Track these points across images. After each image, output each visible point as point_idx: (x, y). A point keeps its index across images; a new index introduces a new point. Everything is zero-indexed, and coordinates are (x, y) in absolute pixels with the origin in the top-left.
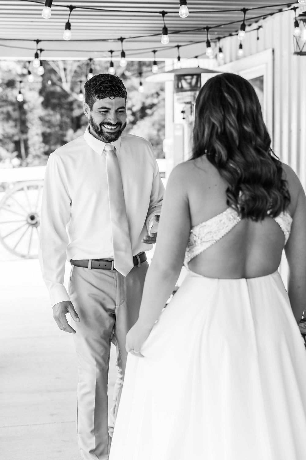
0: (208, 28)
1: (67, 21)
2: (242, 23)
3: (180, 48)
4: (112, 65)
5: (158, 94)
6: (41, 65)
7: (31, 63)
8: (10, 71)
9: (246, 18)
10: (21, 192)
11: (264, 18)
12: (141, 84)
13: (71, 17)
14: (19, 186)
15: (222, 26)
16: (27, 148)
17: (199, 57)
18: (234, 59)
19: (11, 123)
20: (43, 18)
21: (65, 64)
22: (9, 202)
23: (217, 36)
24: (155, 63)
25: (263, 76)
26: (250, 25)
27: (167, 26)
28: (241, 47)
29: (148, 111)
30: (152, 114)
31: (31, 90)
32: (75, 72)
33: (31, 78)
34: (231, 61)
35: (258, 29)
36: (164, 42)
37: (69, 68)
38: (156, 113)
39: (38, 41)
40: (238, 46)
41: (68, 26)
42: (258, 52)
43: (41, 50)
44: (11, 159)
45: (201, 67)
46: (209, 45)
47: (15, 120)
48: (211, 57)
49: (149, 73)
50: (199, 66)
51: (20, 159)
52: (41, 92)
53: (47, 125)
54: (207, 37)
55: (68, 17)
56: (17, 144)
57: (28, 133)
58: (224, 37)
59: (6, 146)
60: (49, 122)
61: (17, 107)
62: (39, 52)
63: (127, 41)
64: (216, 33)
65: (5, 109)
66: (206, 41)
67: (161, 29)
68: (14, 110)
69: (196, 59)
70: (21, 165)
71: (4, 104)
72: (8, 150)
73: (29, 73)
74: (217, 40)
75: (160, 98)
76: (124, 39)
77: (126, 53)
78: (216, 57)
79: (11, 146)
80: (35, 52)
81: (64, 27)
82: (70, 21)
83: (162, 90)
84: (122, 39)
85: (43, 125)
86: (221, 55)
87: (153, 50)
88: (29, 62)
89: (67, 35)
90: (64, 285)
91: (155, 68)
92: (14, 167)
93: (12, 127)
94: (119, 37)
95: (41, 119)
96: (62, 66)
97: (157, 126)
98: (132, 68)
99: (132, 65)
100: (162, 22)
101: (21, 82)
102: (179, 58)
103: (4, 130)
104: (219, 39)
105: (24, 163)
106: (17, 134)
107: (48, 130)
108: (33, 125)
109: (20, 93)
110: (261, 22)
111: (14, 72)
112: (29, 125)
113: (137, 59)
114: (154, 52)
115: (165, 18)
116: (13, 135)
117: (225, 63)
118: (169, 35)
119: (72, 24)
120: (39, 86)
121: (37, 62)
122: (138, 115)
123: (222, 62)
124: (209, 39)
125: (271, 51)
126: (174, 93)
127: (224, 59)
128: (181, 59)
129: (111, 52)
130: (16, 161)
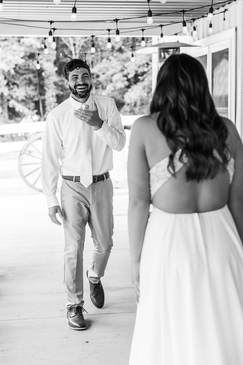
0: (184, 11)
1: (73, 6)
2: (210, 7)
3: (163, 27)
4: (109, 40)
5: (147, 64)
6: (54, 41)
7: (46, 39)
8: (31, 46)
9: (213, 3)
10: (39, 141)
11: (229, 3)
12: (133, 56)
13: (76, 3)
14: (38, 136)
15: (195, 10)
16: (44, 107)
17: (177, 35)
18: (205, 36)
19: (32, 87)
20: (54, 4)
21: (74, 40)
22: (30, 148)
23: (192, 18)
24: (143, 39)
25: (228, 49)
26: (218, 9)
27: (151, 9)
28: (211, 26)
29: (140, 78)
30: (143, 80)
31: (47, 61)
32: (83, 47)
33: (46, 51)
34: (203, 37)
35: (224, 12)
36: (149, 22)
37: (77, 43)
38: (146, 79)
39: (51, 22)
40: (209, 26)
41: (74, 10)
42: (224, 30)
43: (54, 29)
44: (32, 115)
45: (180, 41)
46: (184, 25)
47: (36, 85)
48: (188, 34)
49: (139, 47)
50: (178, 41)
51: (39, 116)
52: (55, 63)
53: (60, 88)
54: (184, 18)
55: (74, 3)
56: (37, 103)
57: (46, 95)
58: (198, 18)
59: (28, 106)
60: (62, 86)
61: (37, 74)
62: (52, 30)
63: (120, 22)
64: (191, 15)
65: (27, 76)
66: (183, 21)
67: (147, 12)
68: (35, 77)
69: (175, 36)
70: (39, 120)
71: (27, 72)
72: (29, 109)
73: (45, 47)
74: (192, 21)
75: (149, 67)
76: (119, 20)
77: (120, 31)
78: (192, 34)
79: (32, 105)
80: (49, 30)
81: (71, 11)
82: (76, 6)
83: (151, 61)
84: (116, 20)
85: (58, 89)
86: (195, 33)
87: (141, 28)
88: (45, 39)
89: (74, 17)
90: (56, 195)
91: (143, 43)
92: (34, 121)
93: (33, 90)
94: (115, 19)
95: (55, 84)
96: (72, 42)
97: (147, 90)
98: (127, 44)
99: (128, 42)
100: (148, 7)
101: (39, 54)
102: (162, 35)
103: (26, 92)
104: (194, 20)
105: (42, 119)
106: (37, 96)
107: (62, 93)
108: (49, 88)
109: (38, 62)
110: (227, 6)
111: (34, 47)
112: (46, 88)
113: (131, 36)
114: (143, 30)
115: (150, 4)
116: (34, 97)
117: (199, 39)
118: (153, 17)
119: (77, 9)
120: (54, 58)
121: (50, 38)
122: (132, 80)
123: (196, 38)
124: (185, 20)
125: (234, 29)
126: (158, 63)
127: (198, 36)
128: (164, 36)
129: (109, 30)
130: (36, 117)
